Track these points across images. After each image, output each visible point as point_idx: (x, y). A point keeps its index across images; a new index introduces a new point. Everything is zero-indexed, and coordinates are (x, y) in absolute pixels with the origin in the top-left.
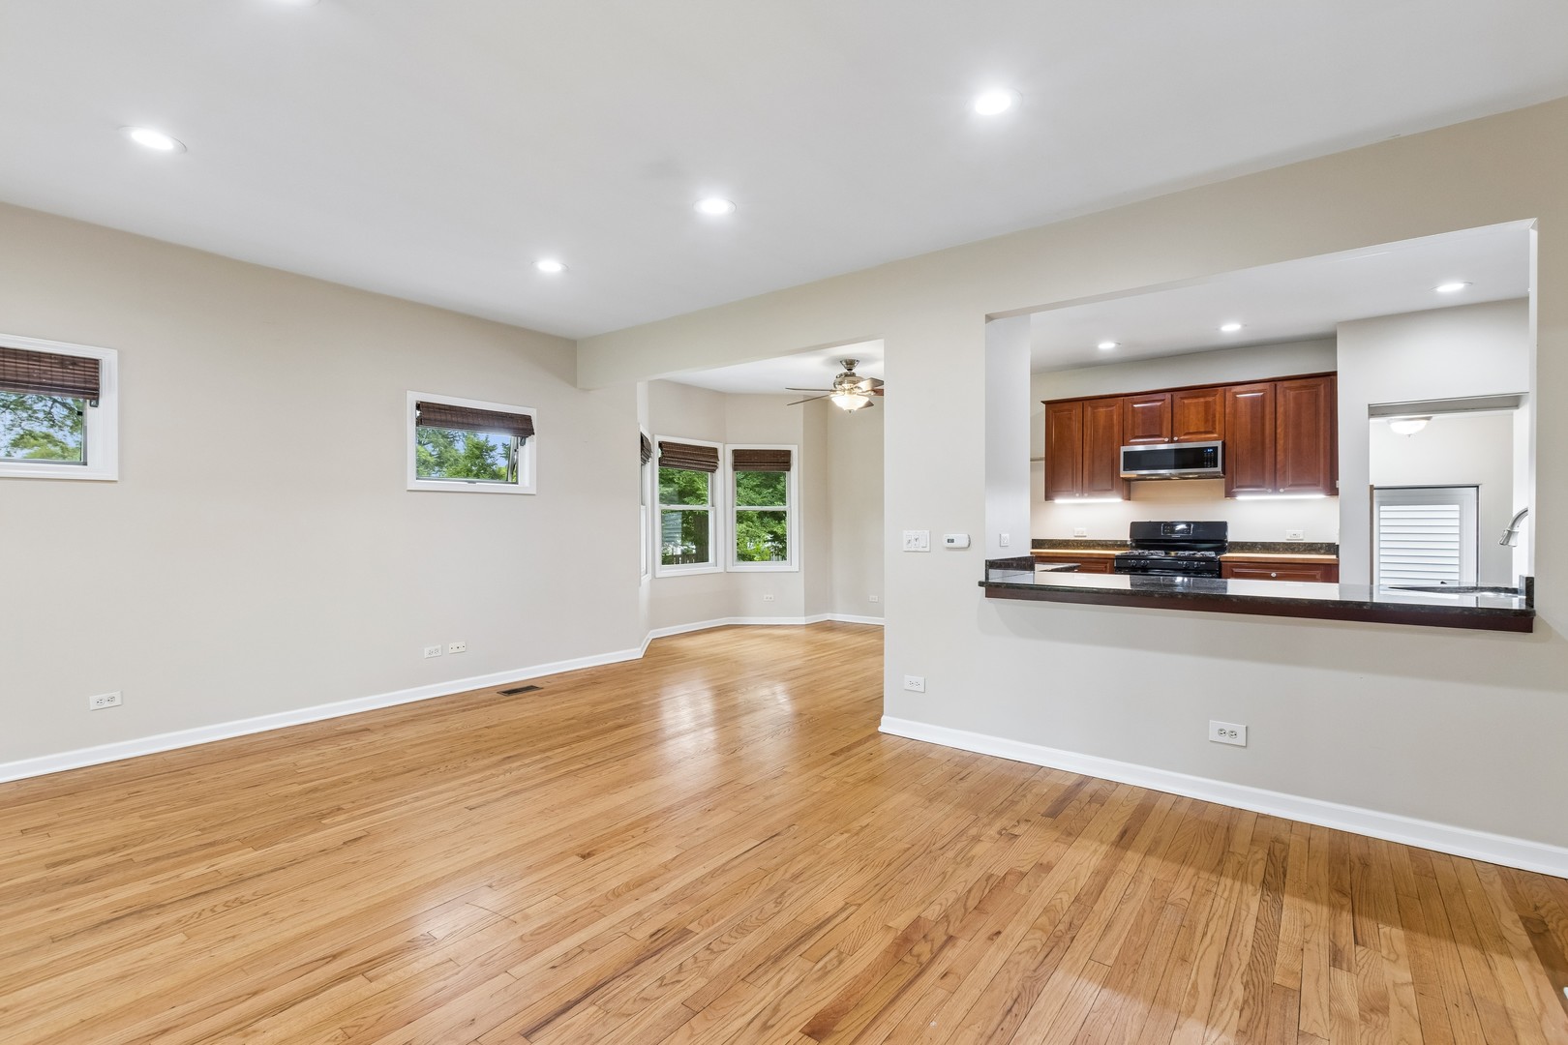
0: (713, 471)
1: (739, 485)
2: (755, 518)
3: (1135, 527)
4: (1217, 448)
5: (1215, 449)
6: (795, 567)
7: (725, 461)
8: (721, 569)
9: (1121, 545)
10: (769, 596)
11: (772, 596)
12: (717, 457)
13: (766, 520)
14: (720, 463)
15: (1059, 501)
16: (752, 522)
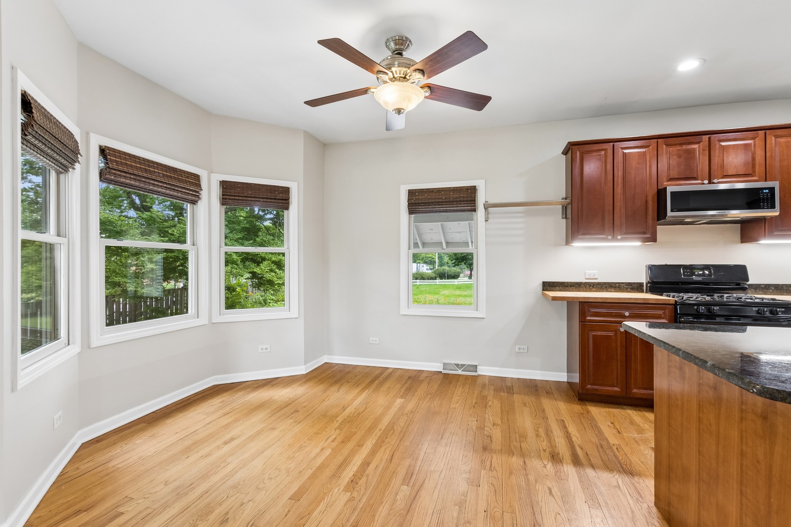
0: (194, 202)
1: (226, 237)
2: (239, 262)
3: (652, 268)
4: (774, 188)
5: (772, 190)
6: (294, 313)
7: (210, 194)
8: (203, 320)
9: (637, 287)
10: (265, 347)
11: (268, 346)
12: (199, 186)
13: (247, 263)
14: (204, 194)
15: (576, 244)
16: (237, 265)
